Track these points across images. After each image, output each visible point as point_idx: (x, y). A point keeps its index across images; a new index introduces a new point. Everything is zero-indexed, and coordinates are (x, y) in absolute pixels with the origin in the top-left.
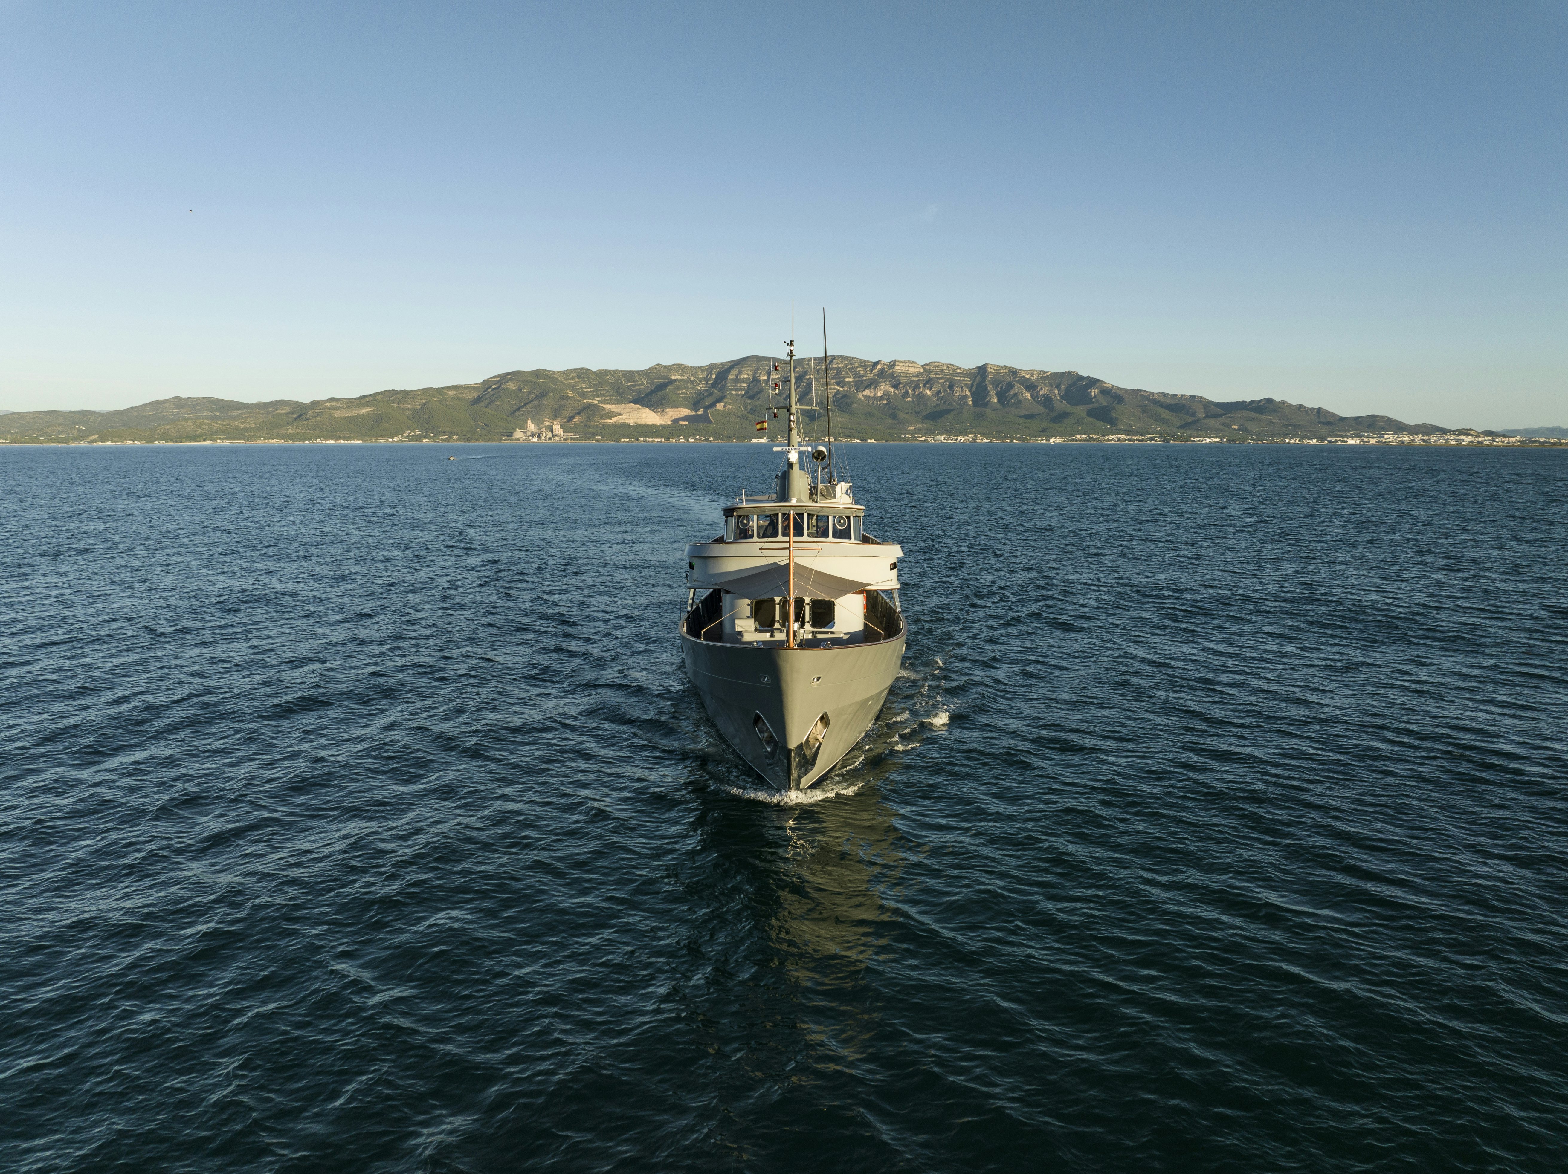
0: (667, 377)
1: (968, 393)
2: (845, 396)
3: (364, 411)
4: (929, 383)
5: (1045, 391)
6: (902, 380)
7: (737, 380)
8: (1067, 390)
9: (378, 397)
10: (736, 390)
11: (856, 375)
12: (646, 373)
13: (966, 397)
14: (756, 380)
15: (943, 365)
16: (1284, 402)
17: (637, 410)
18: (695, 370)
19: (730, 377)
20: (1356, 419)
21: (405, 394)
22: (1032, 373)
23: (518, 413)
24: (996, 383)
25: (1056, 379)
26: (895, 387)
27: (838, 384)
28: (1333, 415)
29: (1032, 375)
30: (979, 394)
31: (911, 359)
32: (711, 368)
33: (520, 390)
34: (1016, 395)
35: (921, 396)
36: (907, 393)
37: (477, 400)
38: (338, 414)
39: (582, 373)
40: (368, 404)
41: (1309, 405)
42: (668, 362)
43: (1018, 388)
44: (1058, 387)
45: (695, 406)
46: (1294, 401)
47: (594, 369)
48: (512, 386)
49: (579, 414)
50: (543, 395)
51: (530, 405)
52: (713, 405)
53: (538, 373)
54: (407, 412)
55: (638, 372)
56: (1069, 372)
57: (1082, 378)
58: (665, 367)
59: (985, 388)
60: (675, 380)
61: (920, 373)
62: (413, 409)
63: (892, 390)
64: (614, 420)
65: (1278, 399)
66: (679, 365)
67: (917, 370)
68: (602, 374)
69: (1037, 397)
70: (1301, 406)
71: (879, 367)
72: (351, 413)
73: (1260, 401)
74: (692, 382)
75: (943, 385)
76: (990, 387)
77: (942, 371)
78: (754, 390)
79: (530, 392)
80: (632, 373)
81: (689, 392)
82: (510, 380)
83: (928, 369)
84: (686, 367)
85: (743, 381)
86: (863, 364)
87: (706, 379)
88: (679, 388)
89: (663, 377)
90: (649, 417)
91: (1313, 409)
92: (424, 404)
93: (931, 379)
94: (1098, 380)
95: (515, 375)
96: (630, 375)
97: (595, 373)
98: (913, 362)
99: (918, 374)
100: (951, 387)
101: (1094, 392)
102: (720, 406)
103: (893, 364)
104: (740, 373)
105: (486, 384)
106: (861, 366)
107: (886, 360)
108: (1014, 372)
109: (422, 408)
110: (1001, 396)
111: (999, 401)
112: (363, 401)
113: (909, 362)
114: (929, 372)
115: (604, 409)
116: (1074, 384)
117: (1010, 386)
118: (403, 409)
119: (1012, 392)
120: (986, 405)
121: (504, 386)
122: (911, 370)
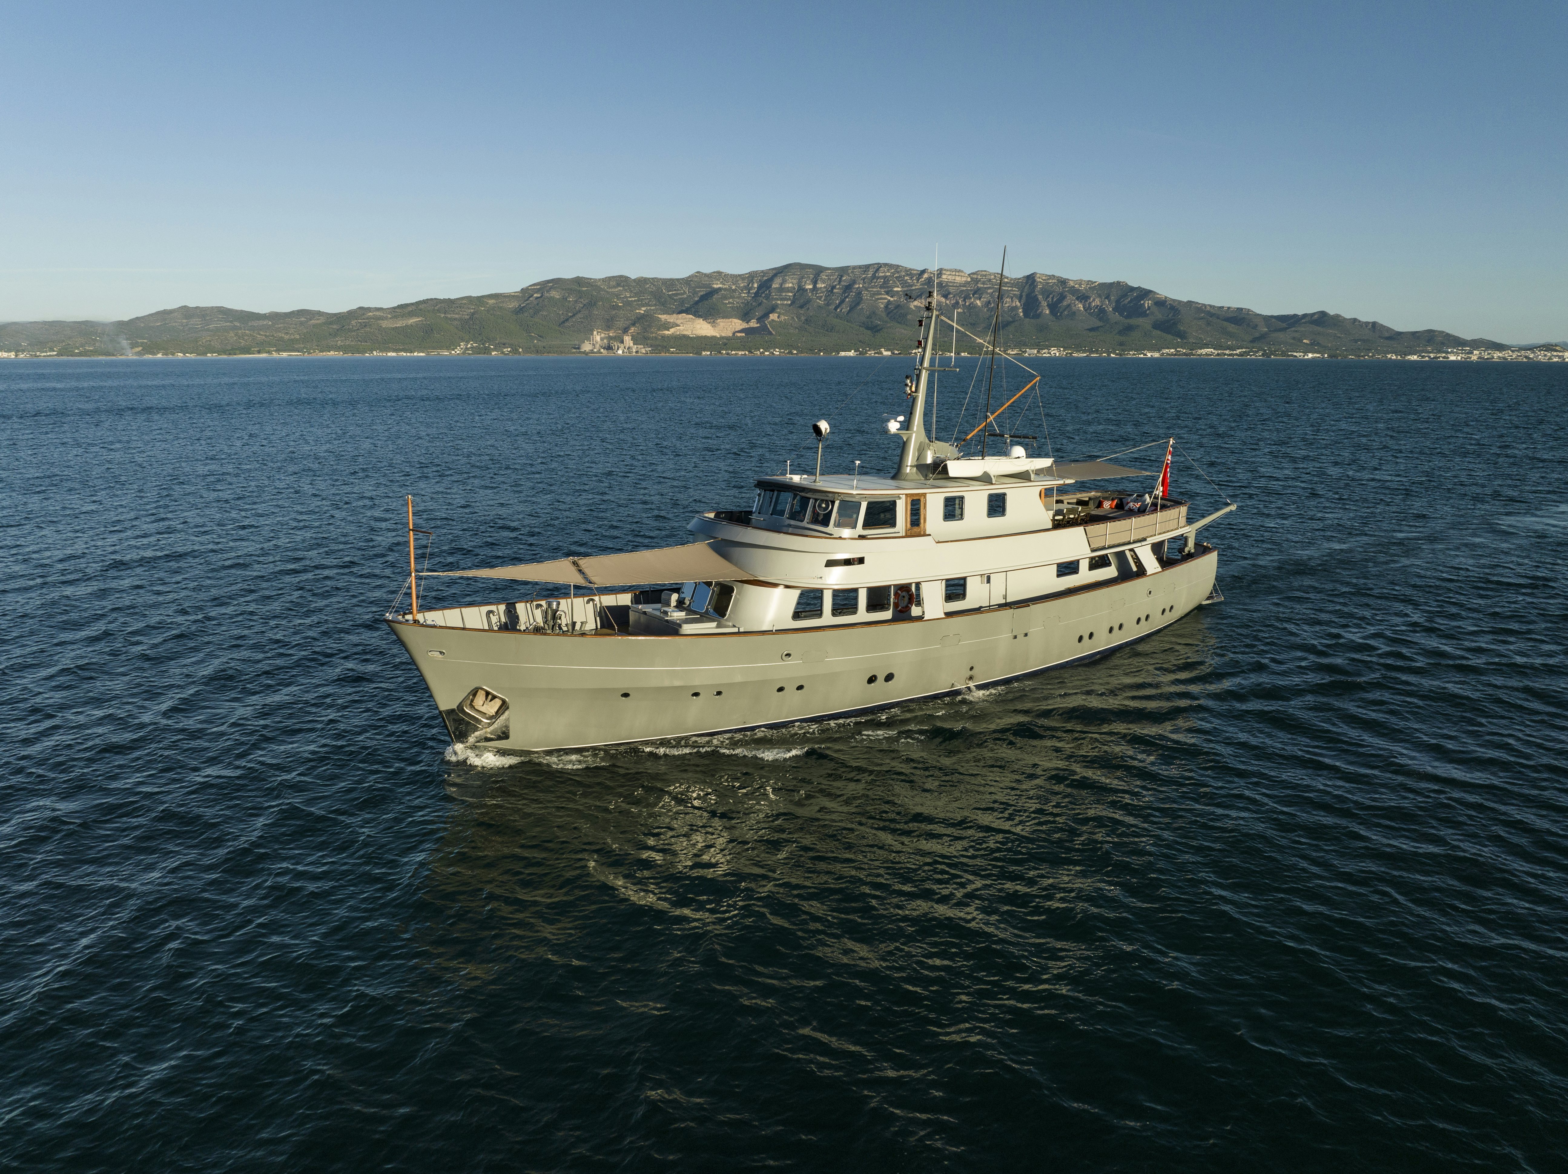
0: (709, 286)
1: (1018, 304)
2: (898, 307)
3: (412, 321)
4: (978, 292)
5: (1097, 302)
6: (951, 289)
7: (781, 289)
8: (1118, 302)
9: (421, 307)
10: (781, 299)
11: (904, 284)
12: (687, 281)
13: (1016, 308)
14: (801, 289)
15: (990, 275)
16: (1338, 316)
17: (690, 320)
18: (736, 278)
19: (774, 286)
20: (1414, 334)
21: (450, 304)
22: (1080, 282)
23: (567, 324)
24: (1047, 293)
25: (1106, 289)
26: (945, 296)
27: (887, 293)
28: (1389, 329)
29: (1080, 285)
30: (1030, 305)
31: (958, 268)
32: (752, 276)
33: (565, 299)
34: (1069, 306)
35: (972, 307)
36: (957, 303)
37: (520, 310)
38: (385, 324)
39: (622, 281)
40: (411, 314)
41: (1363, 319)
42: (707, 270)
43: (1070, 299)
44: (1108, 297)
45: (745, 316)
46: (1348, 315)
47: (633, 277)
48: (555, 294)
49: (634, 324)
50: (592, 304)
51: (579, 315)
52: (766, 315)
53: (579, 281)
54: (456, 323)
55: (678, 280)
56: (1119, 283)
57: (1132, 289)
58: (706, 275)
59: (1036, 299)
60: (720, 289)
61: (967, 283)
62: (460, 320)
63: (943, 300)
64: (672, 331)
65: (1332, 312)
66: (719, 273)
67: (964, 279)
68: (642, 282)
69: (1090, 308)
70: (1355, 320)
71: (926, 276)
72: (400, 323)
73: (1314, 314)
74: (734, 291)
75: (991, 294)
76: (1040, 297)
77: (990, 280)
78: (800, 299)
79: (576, 302)
80: (672, 281)
81: (736, 302)
82: (551, 288)
83: (975, 278)
84: (726, 275)
85: (788, 290)
86: (909, 272)
87: (748, 288)
88: (725, 298)
89: (705, 286)
90: (702, 328)
91: (1367, 323)
92: (473, 314)
93: (979, 289)
94: (1150, 291)
95: (556, 283)
96: (670, 283)
97: (634, 280)
98: (960, 271)
99: (966, 283)
100: (1000, 297)
101: (1147, 303)
102: (773, 317)
103: (940, 272)
104: (784, 281)
105: (526, 292)
106: (907, 275)
107: (934, 267)
108: (1063, 282)
109: (471, 318)
110: (1053, 307)
111: (1051, 312)
112: (402, 310)
113: (956, 271)
114: (976, 281)
115: (659, 320)
116: (1125, 296)
117: (1062, 297)
118: (450, 319)
119: (1065, 303)
120: (1038, 316)
121: (546, 295)
122: (958, 279)
